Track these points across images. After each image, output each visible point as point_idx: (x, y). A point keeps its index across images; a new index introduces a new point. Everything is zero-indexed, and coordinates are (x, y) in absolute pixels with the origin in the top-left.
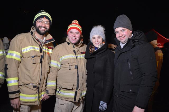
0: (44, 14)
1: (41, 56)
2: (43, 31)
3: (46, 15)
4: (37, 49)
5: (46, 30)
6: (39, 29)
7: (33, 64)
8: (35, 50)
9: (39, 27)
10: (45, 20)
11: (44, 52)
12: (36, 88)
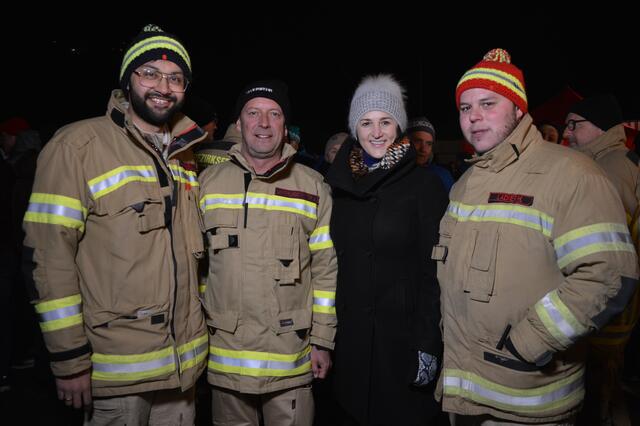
0: (163, 45)
1: (167, 198)
2: (160, 109)
3: (169, 47)
4: (147, 173)
5: (172, 104)
6: (145, 103)
7: (142, 233)
8: (142, 179)
9: (148, 96)
10: (166, 67)
11: (175, 183)
12: (162, 325)
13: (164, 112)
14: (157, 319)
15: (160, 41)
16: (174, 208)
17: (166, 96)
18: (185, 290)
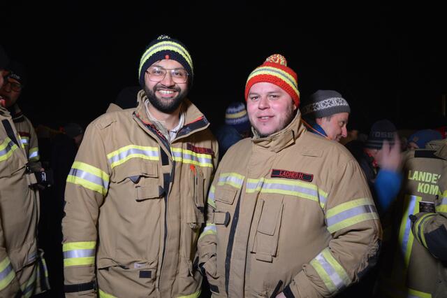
0: (165, 48)
1: (166, 175)
2: (167, 99)
3: (171, 48)
4: (152, 153)
5: (177, 94)
6: (154, 95)
7: (138, 201)
8: (144, 157)
9: (156, 88)
10: (169, 65)
11: (174, 163)
12: (149, 279)
13: (170, 101)
14: (144, 274)
15: (164, 45)
16: (171, 184)
17: (171, 87)
18: (174, 254)
